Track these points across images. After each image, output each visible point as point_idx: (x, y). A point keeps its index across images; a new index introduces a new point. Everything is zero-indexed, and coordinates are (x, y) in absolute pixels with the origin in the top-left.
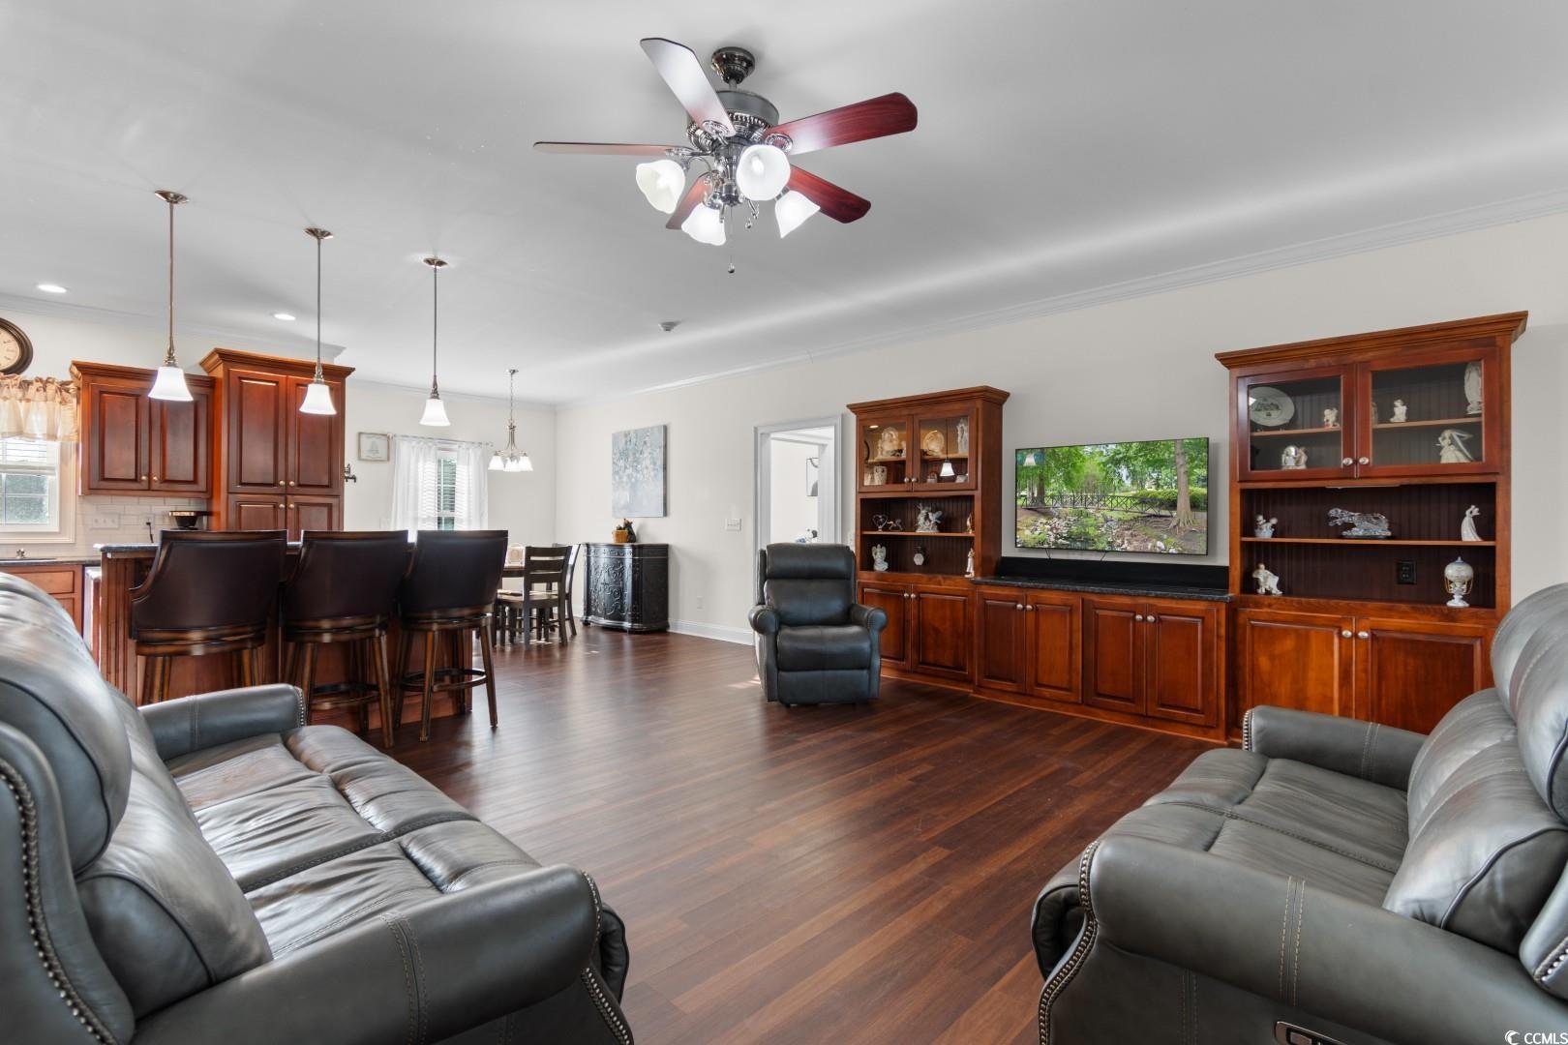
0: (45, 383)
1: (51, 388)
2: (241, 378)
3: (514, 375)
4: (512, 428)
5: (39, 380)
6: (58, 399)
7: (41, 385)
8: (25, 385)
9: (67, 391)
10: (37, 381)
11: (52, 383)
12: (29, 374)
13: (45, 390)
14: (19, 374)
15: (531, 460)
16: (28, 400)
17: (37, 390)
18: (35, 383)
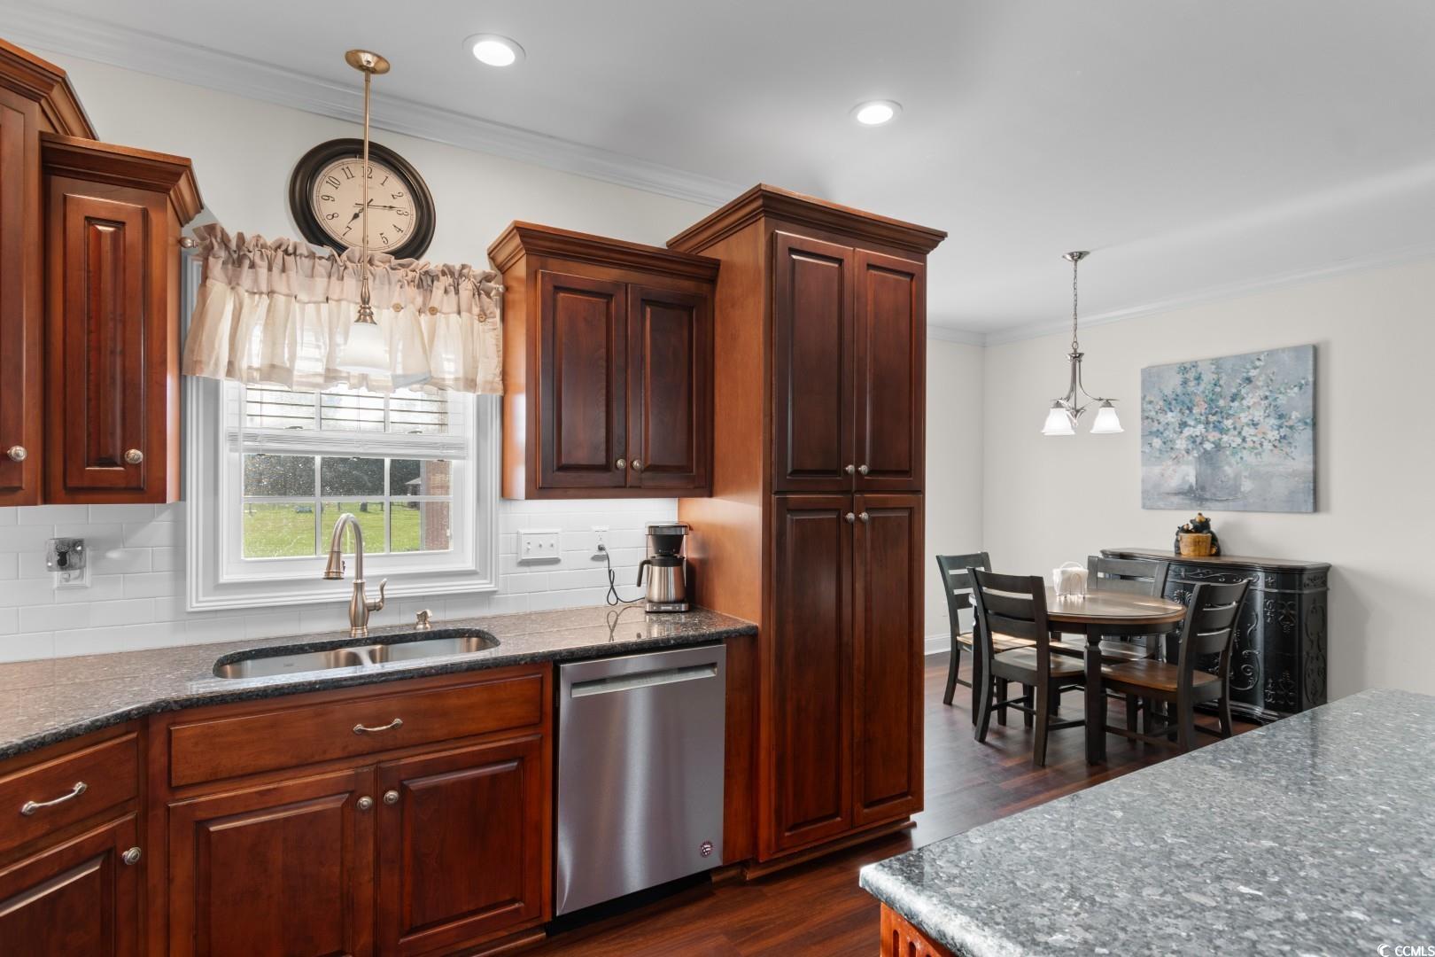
0: (456, 275)
1: (466, 287)
2: (793, 251)
3: (1080, 262)
4: (1077, 357)
5: (447, 271)
6: (476, 310)
7: (451, 280)
8: (426, 281)
9: (488, 295)
10: (444, 273)
11: (467, 277)
12: (433, 258)
13: (457, 292)
14: (417, 259)
15: (1119, 414)
16: (433, 311)
17: (446, 291)
18: (442, 278)
